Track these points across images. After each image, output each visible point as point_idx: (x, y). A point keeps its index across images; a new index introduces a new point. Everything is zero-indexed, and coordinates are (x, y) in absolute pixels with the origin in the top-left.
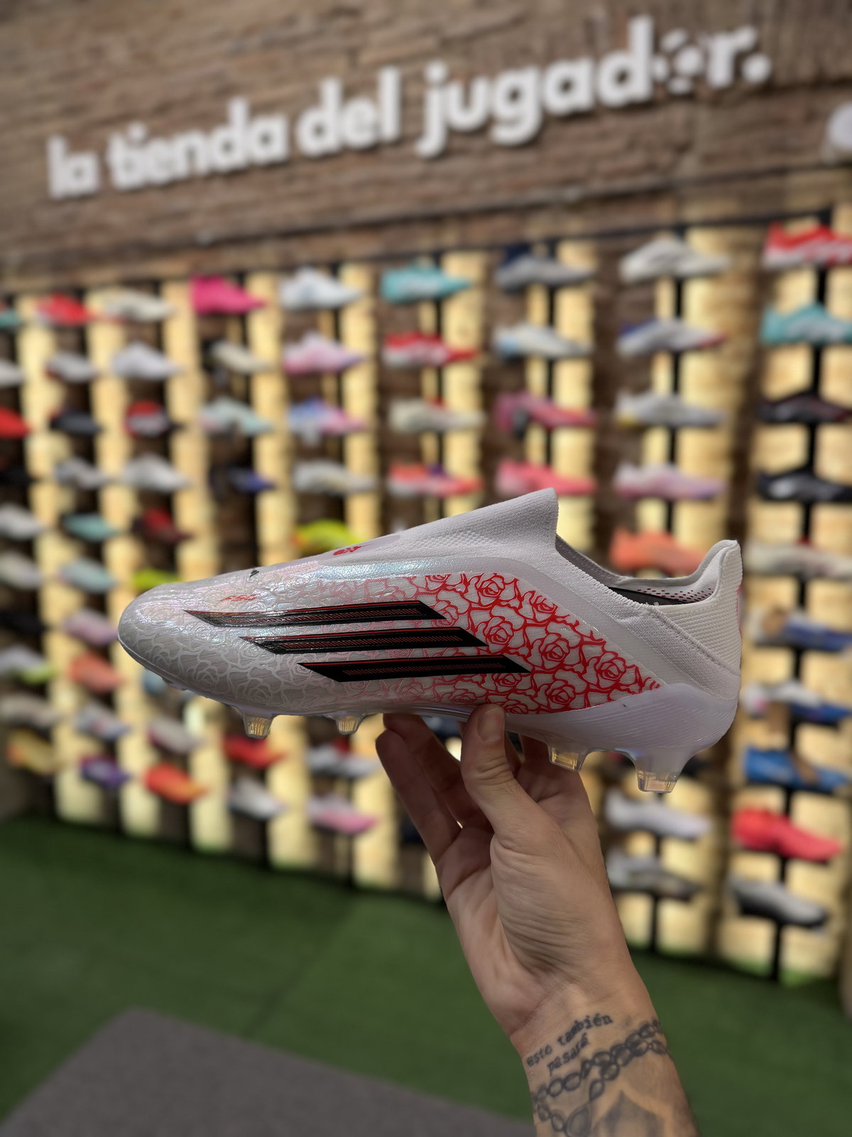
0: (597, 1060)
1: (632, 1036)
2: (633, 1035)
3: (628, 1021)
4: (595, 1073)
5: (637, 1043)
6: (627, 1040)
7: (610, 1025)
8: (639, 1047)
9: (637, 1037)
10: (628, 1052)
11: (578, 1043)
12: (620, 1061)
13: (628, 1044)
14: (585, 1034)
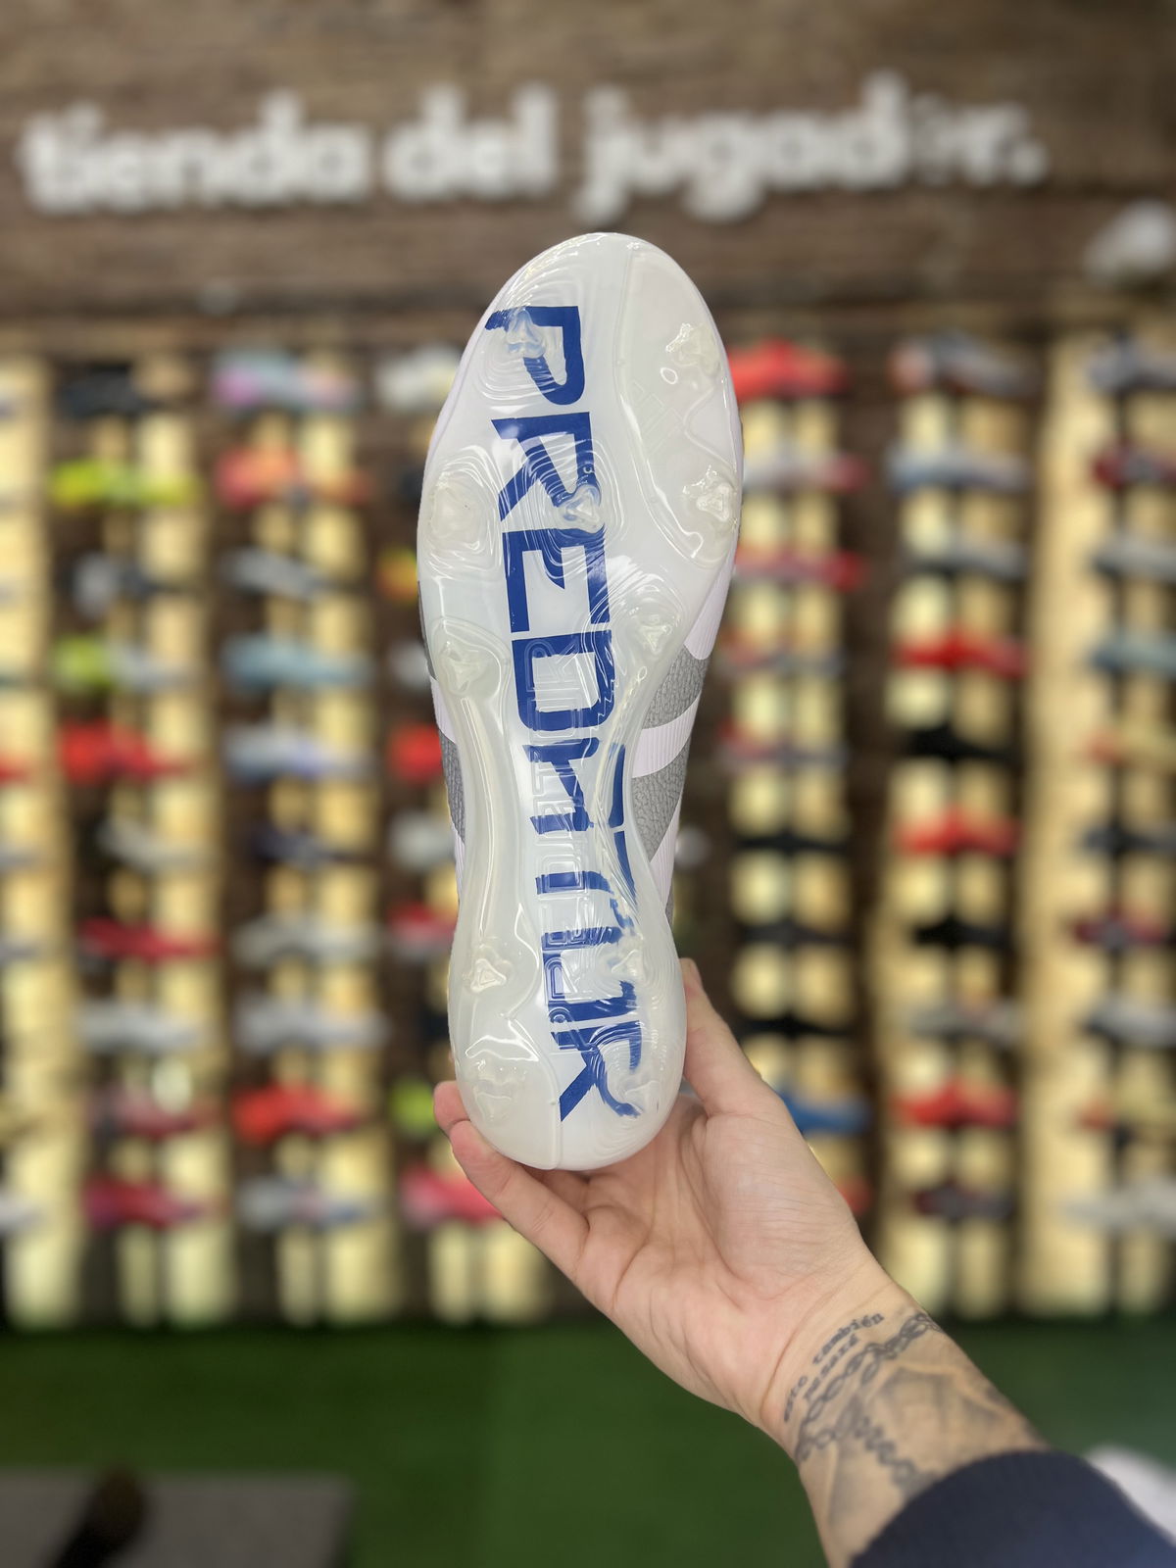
0: (870, 1349)
1: (905, 1325)
2: (909, 1320)
3: (900, 1312)
4: (869, 1359)
5: (915, 1327)
6: (902, 1330)
7: (882, 1325)
8: (916, 1330)
9: (913, 1322)
10: (904, 1340)
11: (844, 1346)
12: (897, 1349)
13: (904, 1333)
14: (853, 1335)
